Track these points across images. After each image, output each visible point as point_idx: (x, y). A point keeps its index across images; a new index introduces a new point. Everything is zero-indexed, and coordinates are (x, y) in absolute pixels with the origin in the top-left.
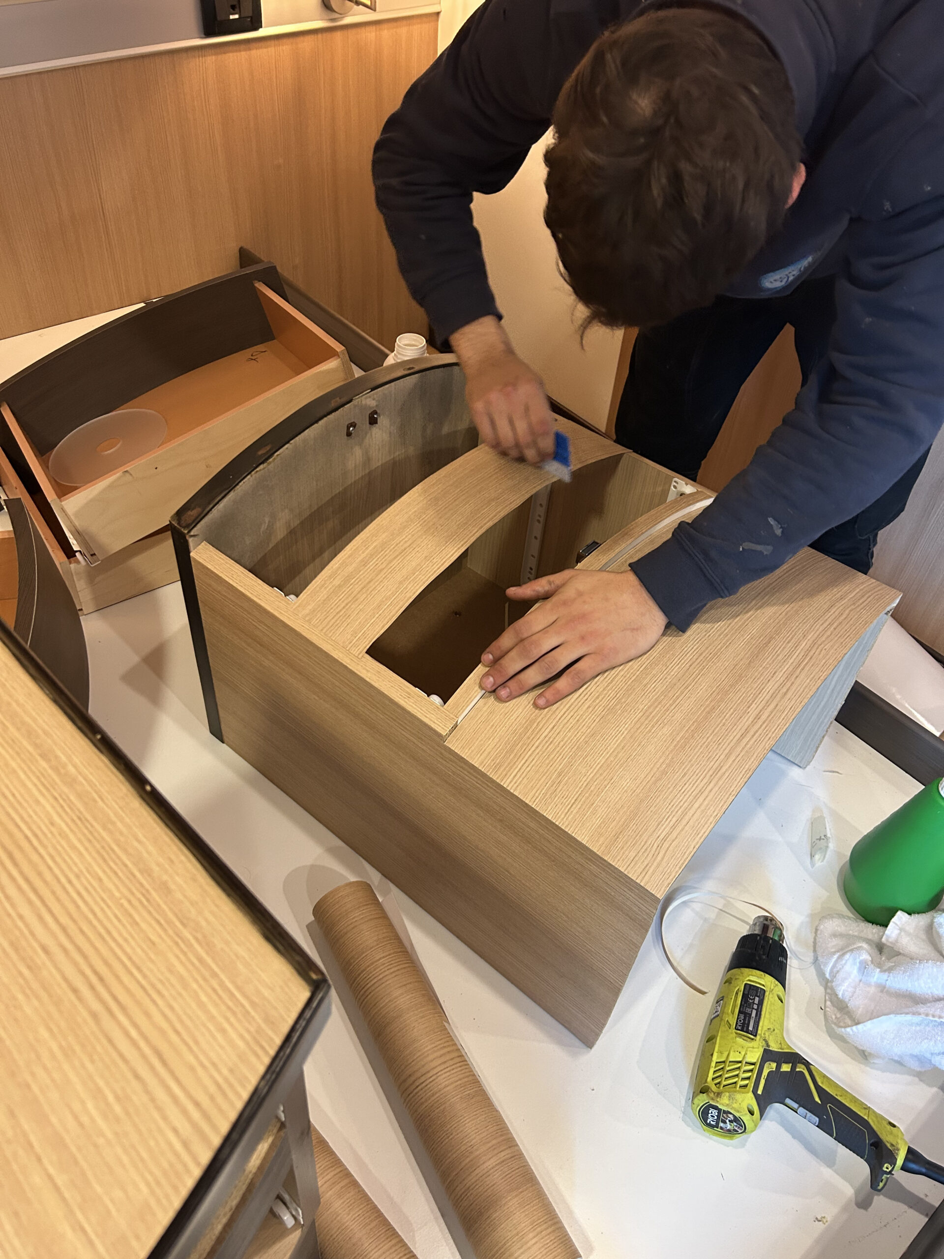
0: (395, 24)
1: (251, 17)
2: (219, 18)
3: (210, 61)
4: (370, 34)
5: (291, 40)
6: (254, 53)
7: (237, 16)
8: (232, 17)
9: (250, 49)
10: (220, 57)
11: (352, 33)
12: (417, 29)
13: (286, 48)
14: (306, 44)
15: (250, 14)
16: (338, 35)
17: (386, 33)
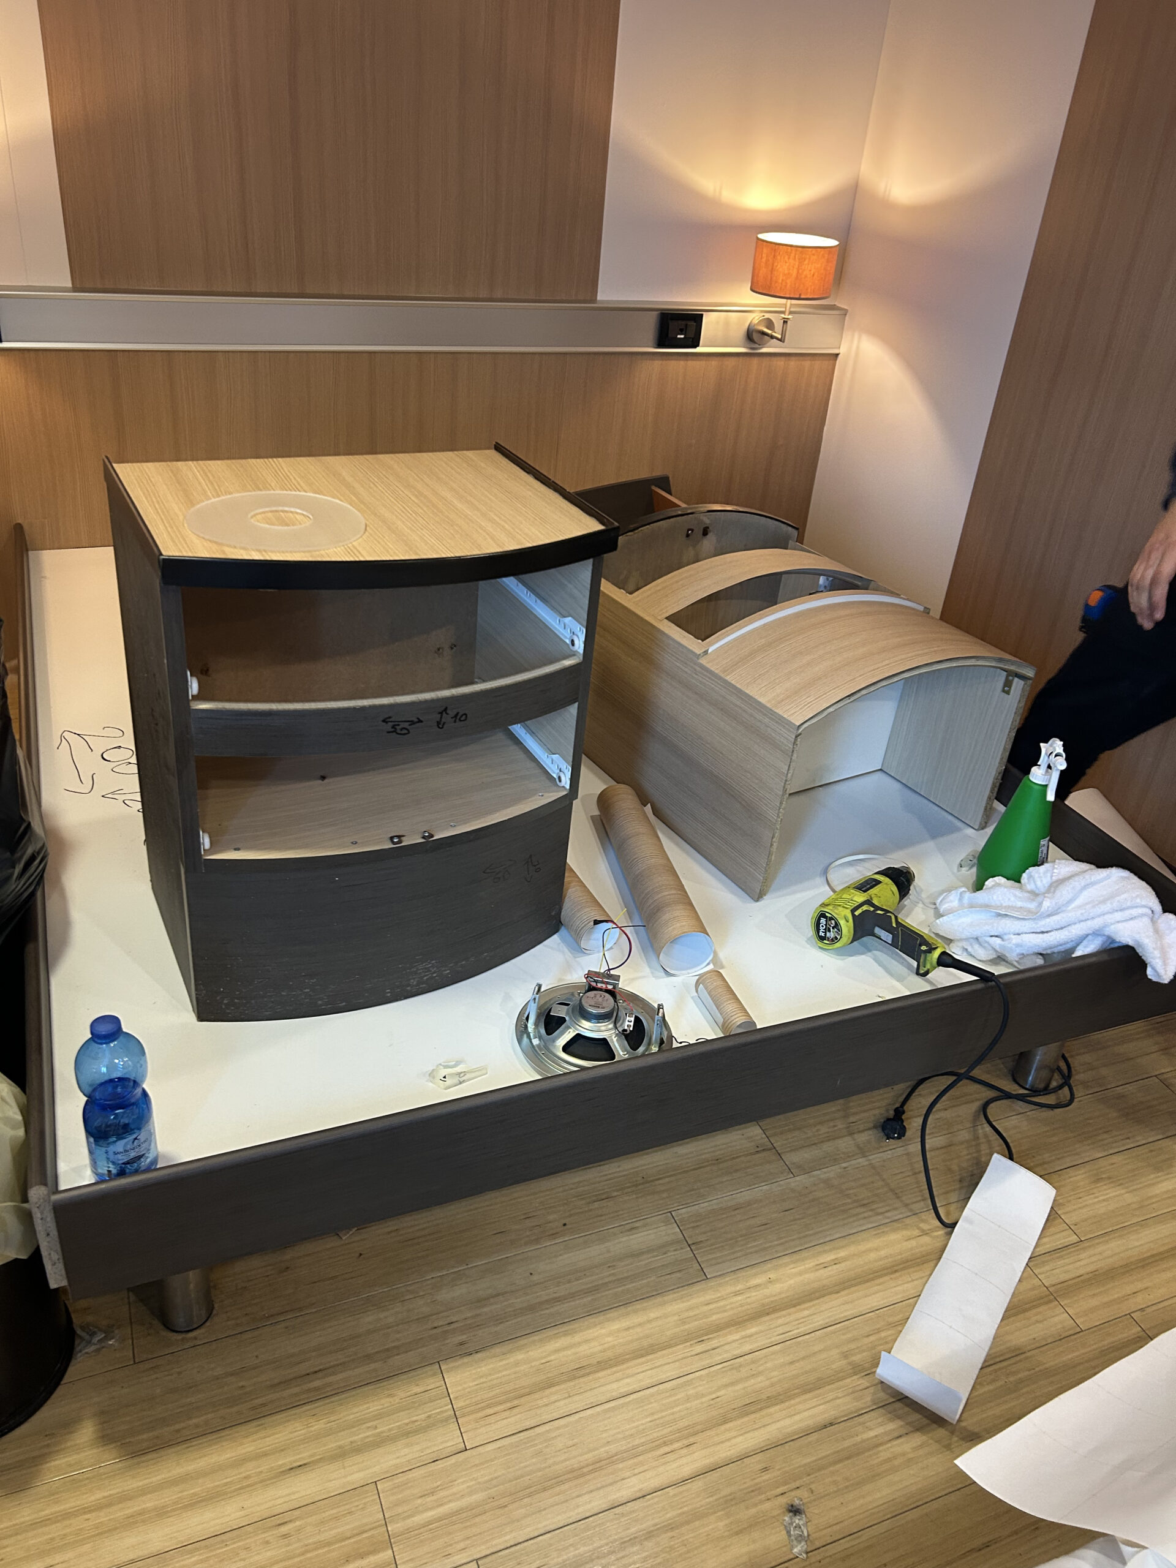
0: (801, 358)
1: (693, 339)
2: (670, 335)
3: (657, 364)
4: (780, 363)
5: (718, 358)
6: (690, 363)
7: (682, 336)
8: (679, 336)
9: (687, 360)
10: (664, 362)
11: (766, 360)
12: (818, 364)
13: (714, 363)
14: (731, 362)
15: (693, 336)
16: (755, 361)
17: (793, 363)
